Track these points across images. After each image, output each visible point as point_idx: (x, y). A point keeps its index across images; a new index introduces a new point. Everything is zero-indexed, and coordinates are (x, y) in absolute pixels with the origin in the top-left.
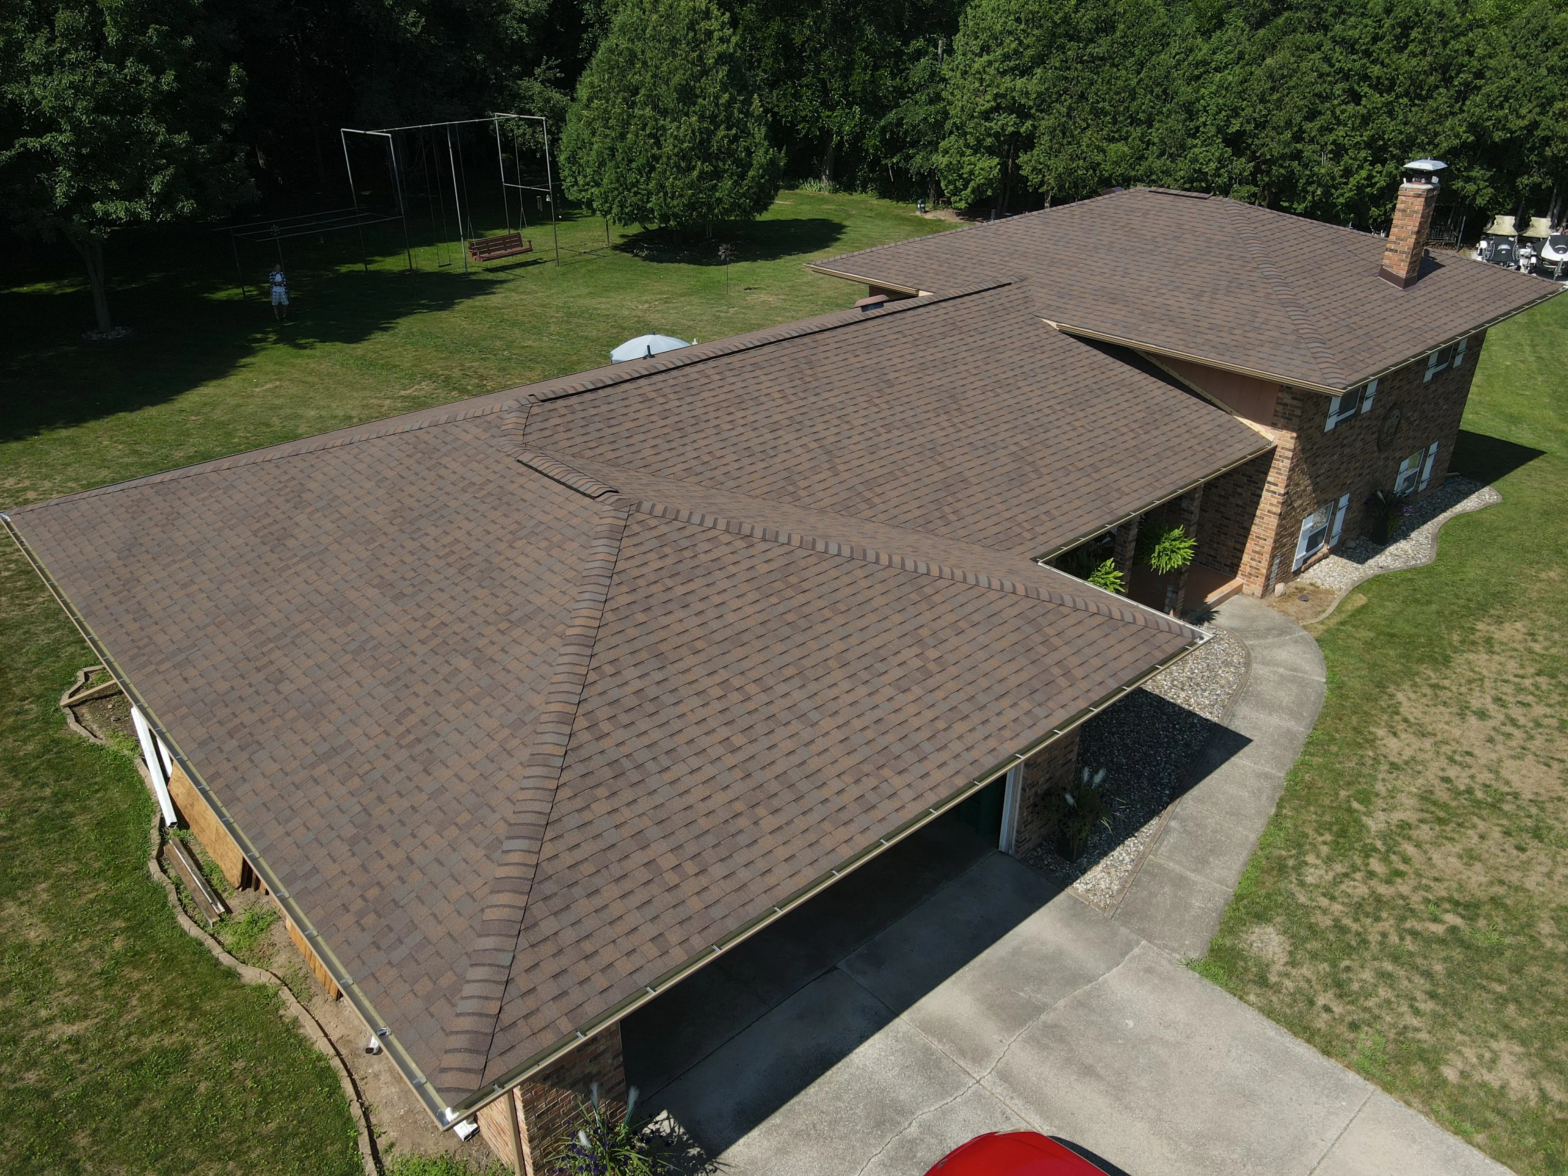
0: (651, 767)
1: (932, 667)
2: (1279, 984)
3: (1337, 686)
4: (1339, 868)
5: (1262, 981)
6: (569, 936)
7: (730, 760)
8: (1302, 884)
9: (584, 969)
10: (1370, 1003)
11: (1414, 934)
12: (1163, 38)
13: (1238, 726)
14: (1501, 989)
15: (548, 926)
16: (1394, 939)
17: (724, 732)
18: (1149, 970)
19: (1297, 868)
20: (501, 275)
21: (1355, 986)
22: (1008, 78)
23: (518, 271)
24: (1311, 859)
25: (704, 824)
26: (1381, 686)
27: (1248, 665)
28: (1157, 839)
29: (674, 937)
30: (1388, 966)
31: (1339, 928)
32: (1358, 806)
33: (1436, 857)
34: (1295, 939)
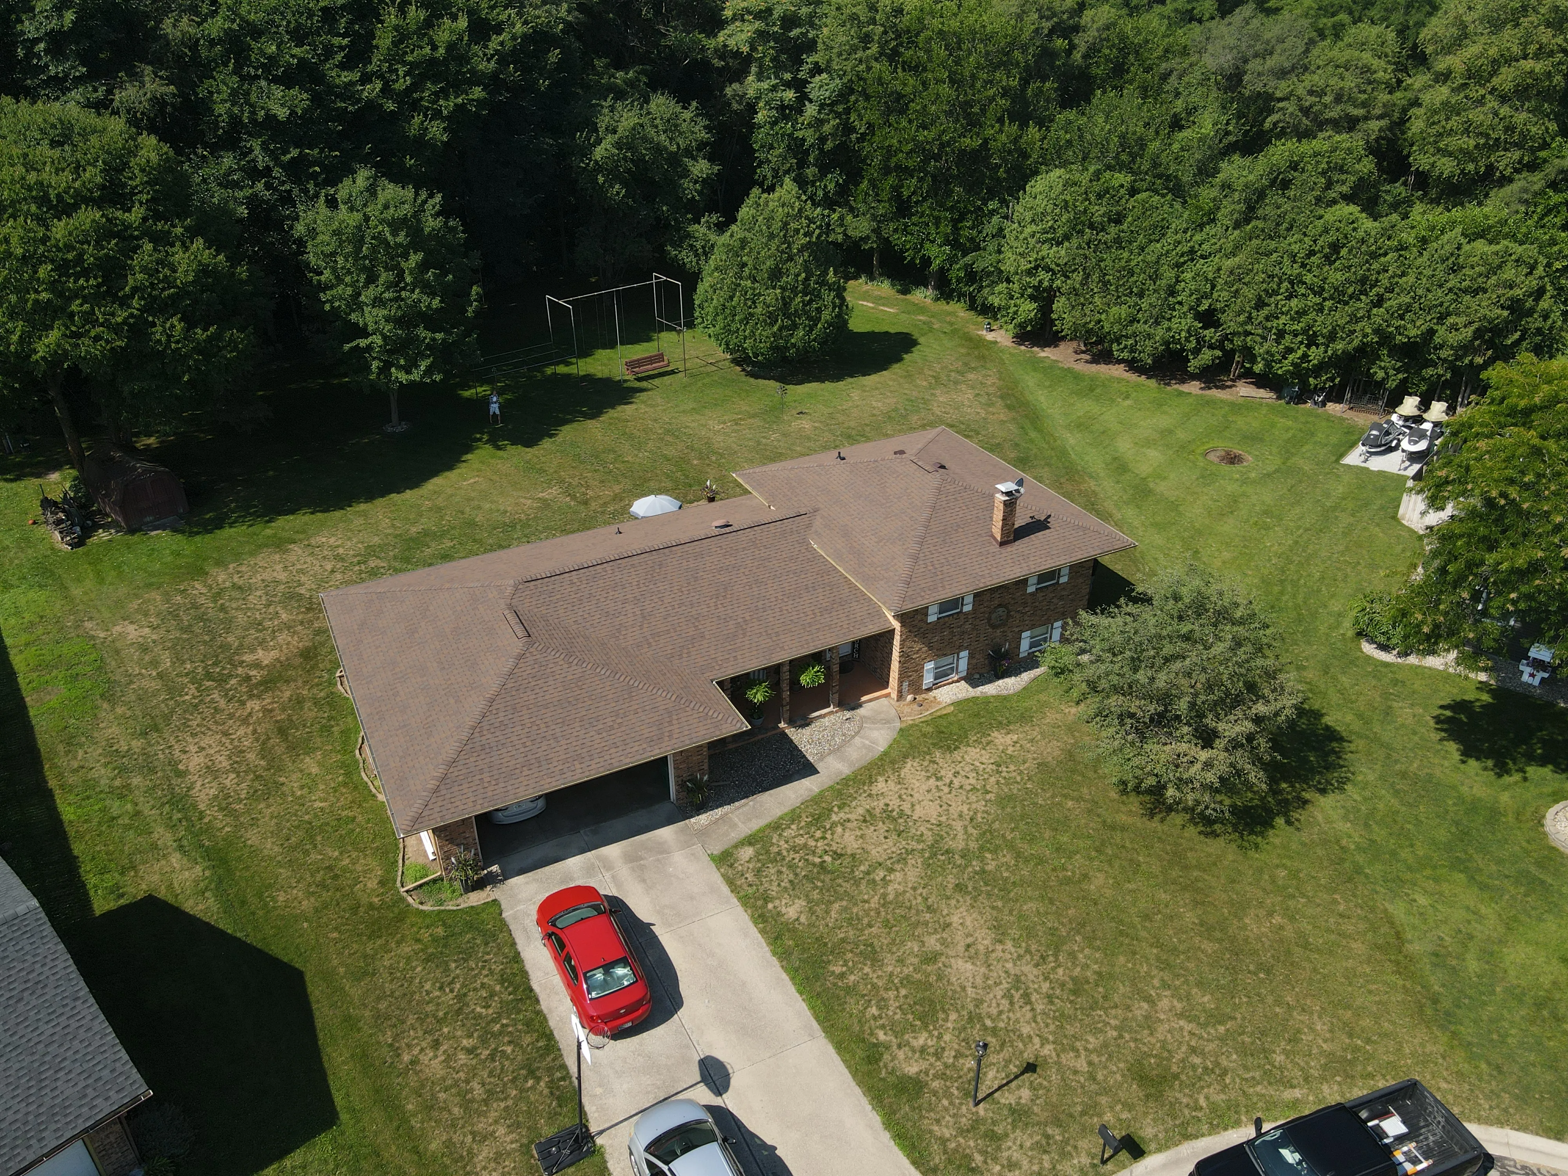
0: (495, 749)
1: (616, 726)
2: (737, 867)
3: (885, 754)
4: (801, 832)
5: (731, 866)
6: (448, 796)
7: (522, 750)
8: (780, 835)
9: (450, 806)
10: (764, 880)
11: (807, 860)
12: (1161, 230)
13: (819, 766)
14: (820, 884)
15: (443, 793)
16: (797, 861)
17: (525, 740)
18: (693, 854)
19: (783, 830)
20: (644, 384)
21: (765, 873)
22: (1046, 246)
23: (656, 382)
24: (793, 827)
25: (504, 770)
26: (905, 757)
27: (853, 737)
28: (739, 808)
29: (480, 802)
30: (784, 869)
31: (779, 853)
32: (836, 809)
33: (847, 834)
34: (758, 854)
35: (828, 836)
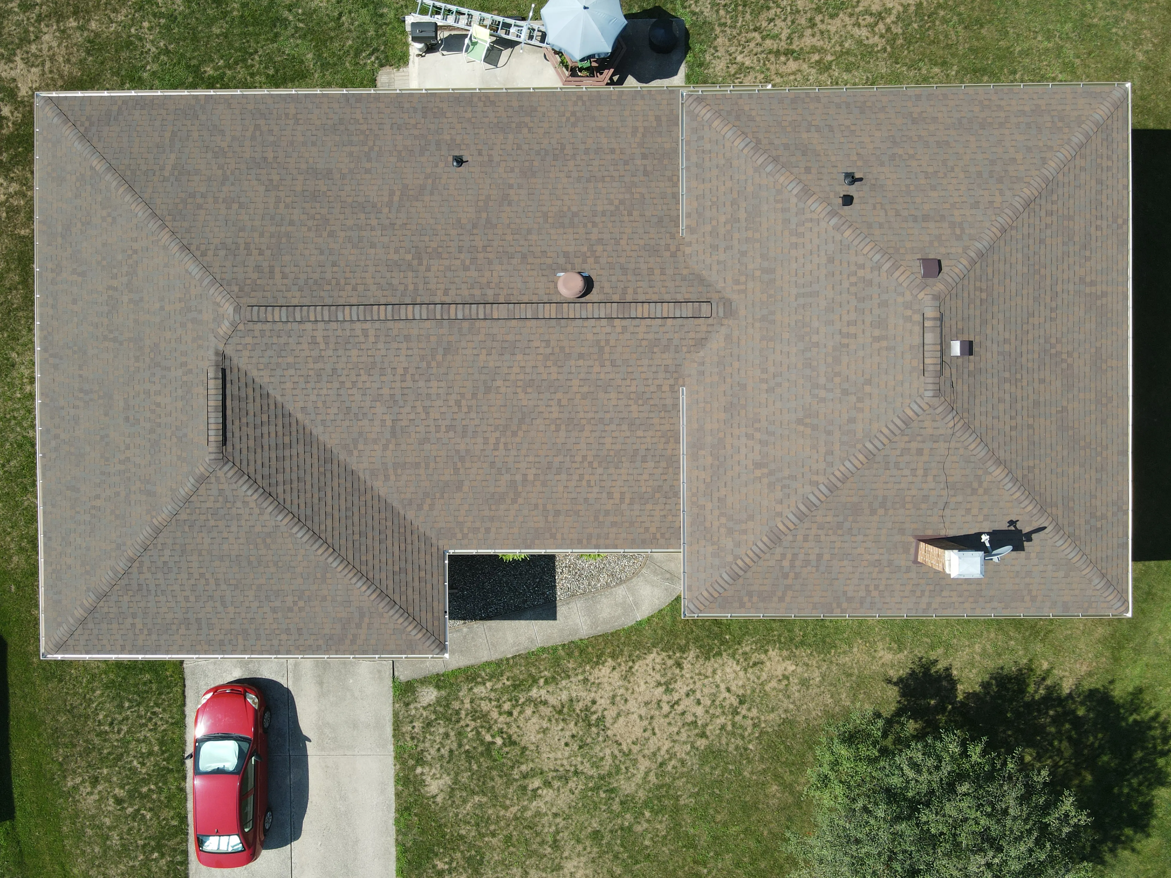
2: (411, 709)
5: (407, 705)
10: (429, 737)
11: (478, 733)
14: (475, 767)
16: (469, 729)
18: (379, 672)
21: (432, 730)
24: (489, 685)
30: (452, 734)
31: (457, 712)
32: (542, 681)
33: (534, 720)
34: (438, 702)
35: (515, 713)
